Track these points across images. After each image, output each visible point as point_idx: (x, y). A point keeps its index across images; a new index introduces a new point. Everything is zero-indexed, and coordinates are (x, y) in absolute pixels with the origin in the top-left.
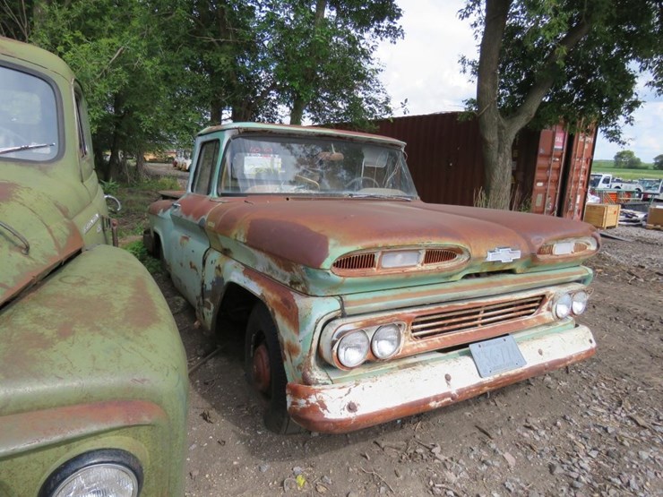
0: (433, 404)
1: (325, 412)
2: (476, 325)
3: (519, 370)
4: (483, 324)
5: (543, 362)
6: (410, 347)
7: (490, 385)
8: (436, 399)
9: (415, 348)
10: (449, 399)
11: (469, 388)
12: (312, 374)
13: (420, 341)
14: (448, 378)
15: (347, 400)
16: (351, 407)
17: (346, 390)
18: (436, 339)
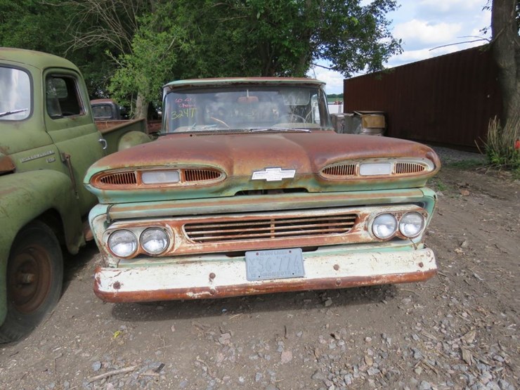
0: (190, 294)
1: (99, 286)
2: (269, 237)
3: (299, 280)
4: (276, 236)
5: (336, 276)
6: (186, 248)
7: (256, 287)
8: (193, 290)
9: (190, 249)
10: (207, 293)
11: (231, 287)
12: (107, 259)
13: (198, 244)
14: (212, 276)
15: (115, 280)
16: (117, 285)
17: (117, 273)
18: (215, 245)
